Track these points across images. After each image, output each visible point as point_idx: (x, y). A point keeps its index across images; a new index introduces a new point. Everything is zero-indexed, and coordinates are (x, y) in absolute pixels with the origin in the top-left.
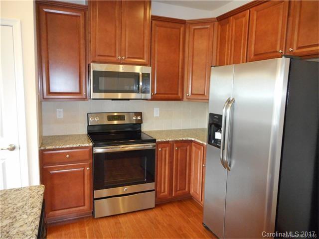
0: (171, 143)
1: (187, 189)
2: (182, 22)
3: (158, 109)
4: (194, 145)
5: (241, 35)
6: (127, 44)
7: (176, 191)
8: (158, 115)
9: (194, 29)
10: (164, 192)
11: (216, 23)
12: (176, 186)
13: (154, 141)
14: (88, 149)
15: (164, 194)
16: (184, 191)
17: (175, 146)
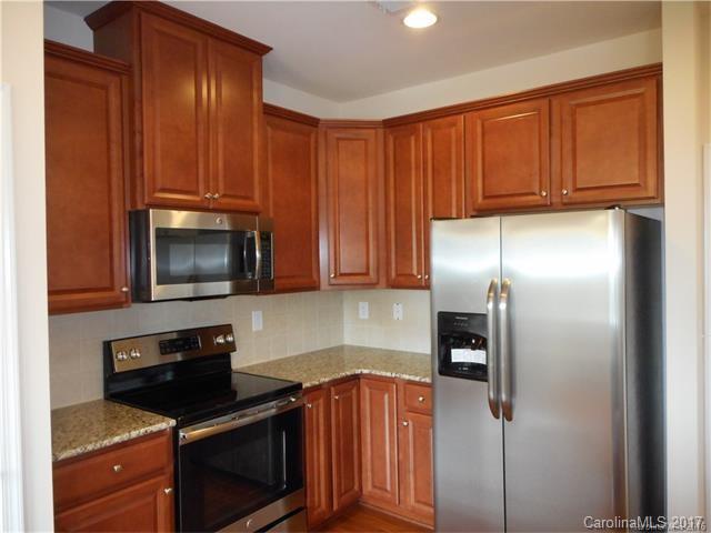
0: (325, 386)
1: (356, 488)
2: (313, 122)
3: (260, 313)
4: (367, 385)
5: (450, 160)
6: (221, 164)
7: (340, 496)
8: (261, 328)
9: (338, 139)
10: (319, 506)
11: (381, 131)
12: (339, 485)
13: (296, 388)
14: (163, 439)
15: (319, 510)
16: (351, 493)
17: (333, 393)
